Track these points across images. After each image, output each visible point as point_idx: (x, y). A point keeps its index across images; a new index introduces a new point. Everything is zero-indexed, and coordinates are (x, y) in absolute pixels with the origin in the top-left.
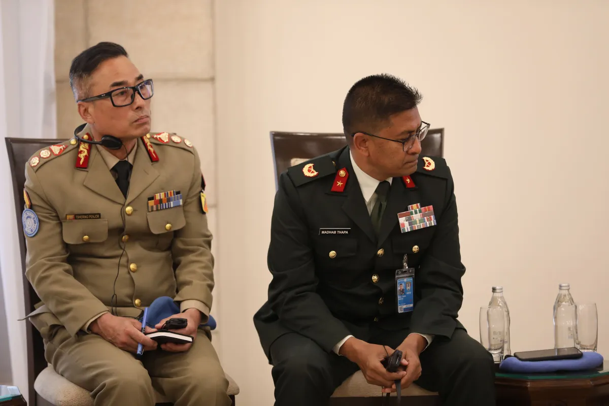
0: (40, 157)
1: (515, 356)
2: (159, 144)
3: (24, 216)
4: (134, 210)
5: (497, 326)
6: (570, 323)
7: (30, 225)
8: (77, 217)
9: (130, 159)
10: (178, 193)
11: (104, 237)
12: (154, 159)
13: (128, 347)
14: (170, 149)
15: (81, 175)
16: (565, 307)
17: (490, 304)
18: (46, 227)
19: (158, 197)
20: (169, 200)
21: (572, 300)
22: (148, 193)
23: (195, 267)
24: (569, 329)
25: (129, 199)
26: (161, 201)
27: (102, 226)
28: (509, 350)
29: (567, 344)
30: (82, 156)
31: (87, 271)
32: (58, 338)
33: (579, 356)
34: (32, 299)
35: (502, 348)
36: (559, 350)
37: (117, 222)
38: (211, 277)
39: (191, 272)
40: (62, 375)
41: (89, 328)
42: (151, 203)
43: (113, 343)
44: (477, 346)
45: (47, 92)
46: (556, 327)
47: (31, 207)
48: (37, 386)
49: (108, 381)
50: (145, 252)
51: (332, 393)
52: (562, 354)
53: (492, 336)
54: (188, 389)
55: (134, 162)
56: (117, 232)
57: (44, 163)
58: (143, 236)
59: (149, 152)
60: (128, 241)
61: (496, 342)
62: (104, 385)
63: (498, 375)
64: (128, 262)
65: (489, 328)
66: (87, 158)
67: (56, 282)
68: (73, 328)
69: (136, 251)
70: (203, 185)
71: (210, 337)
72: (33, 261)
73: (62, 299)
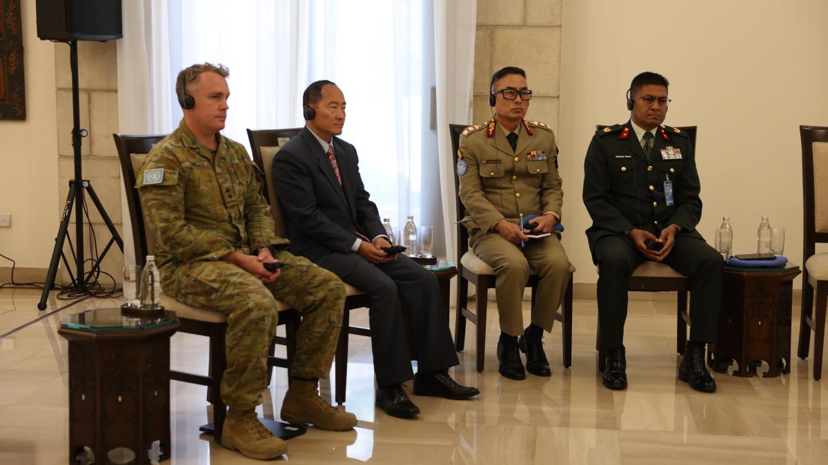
0: (468, 130)
1: (736, 257)
2: (533, 127)
3: (458, 164)
4: (519, 160)
5: (726, 239)
6: (768, 239)
7: (461, 168)
8: (488, 162)
9: (516, 132)
10: (543, 152)
11: (502, 174)
12: (530, 134)
13: (516, 241)
14: (538, 129)
15: (491, 140)
16: (765, 231)
17: (722, 227)
18: (470, 169)
19: (532, 153)
20: (538, 156)
21: (769, 227)
22: (527, 151)
23: (553, 196)
24: (766, 242)
25: (517, 153)
26: (534, 156)
27: (502, 168)
28: (731, 253)
29: (765, 251)
30: (491, 130)
31: (491, 196)
32: (477, 235)
33: (774, 258)
34: (462, 211)
35: (728, 252)
36: (760, 254)
37: (509, 166)
38: (561, 200)
39: (551, 199)
40: (478, 256)
41: (494, 229)
42: (529, 156)
43: (505, 237)
44: (714, 251)
45: (470, 103)
46: (759, 241)
47: (462, 158)
48: (463, 261)
49: (505, 264)
50: (526, 187)
51: (632, 273)
52: (763, 257)
53: (722, 245)
54: (547, 267)
55: (519, 133)
56: (510, 172)
57: (470, 133)
58: (525, 175)
59: (527, 130)
60: (516, 180)
61: (724, 248)
62: (502, 267)
63: (726, 267)
64: (515, 192)
65: (720, 241)
66: (494, 131)
67: (477, 200)
68: (485, 229)
69: (520, 185)
70: (557, 152)
71: (559, 237)
72: (462, 189)
73: (479, 210)
